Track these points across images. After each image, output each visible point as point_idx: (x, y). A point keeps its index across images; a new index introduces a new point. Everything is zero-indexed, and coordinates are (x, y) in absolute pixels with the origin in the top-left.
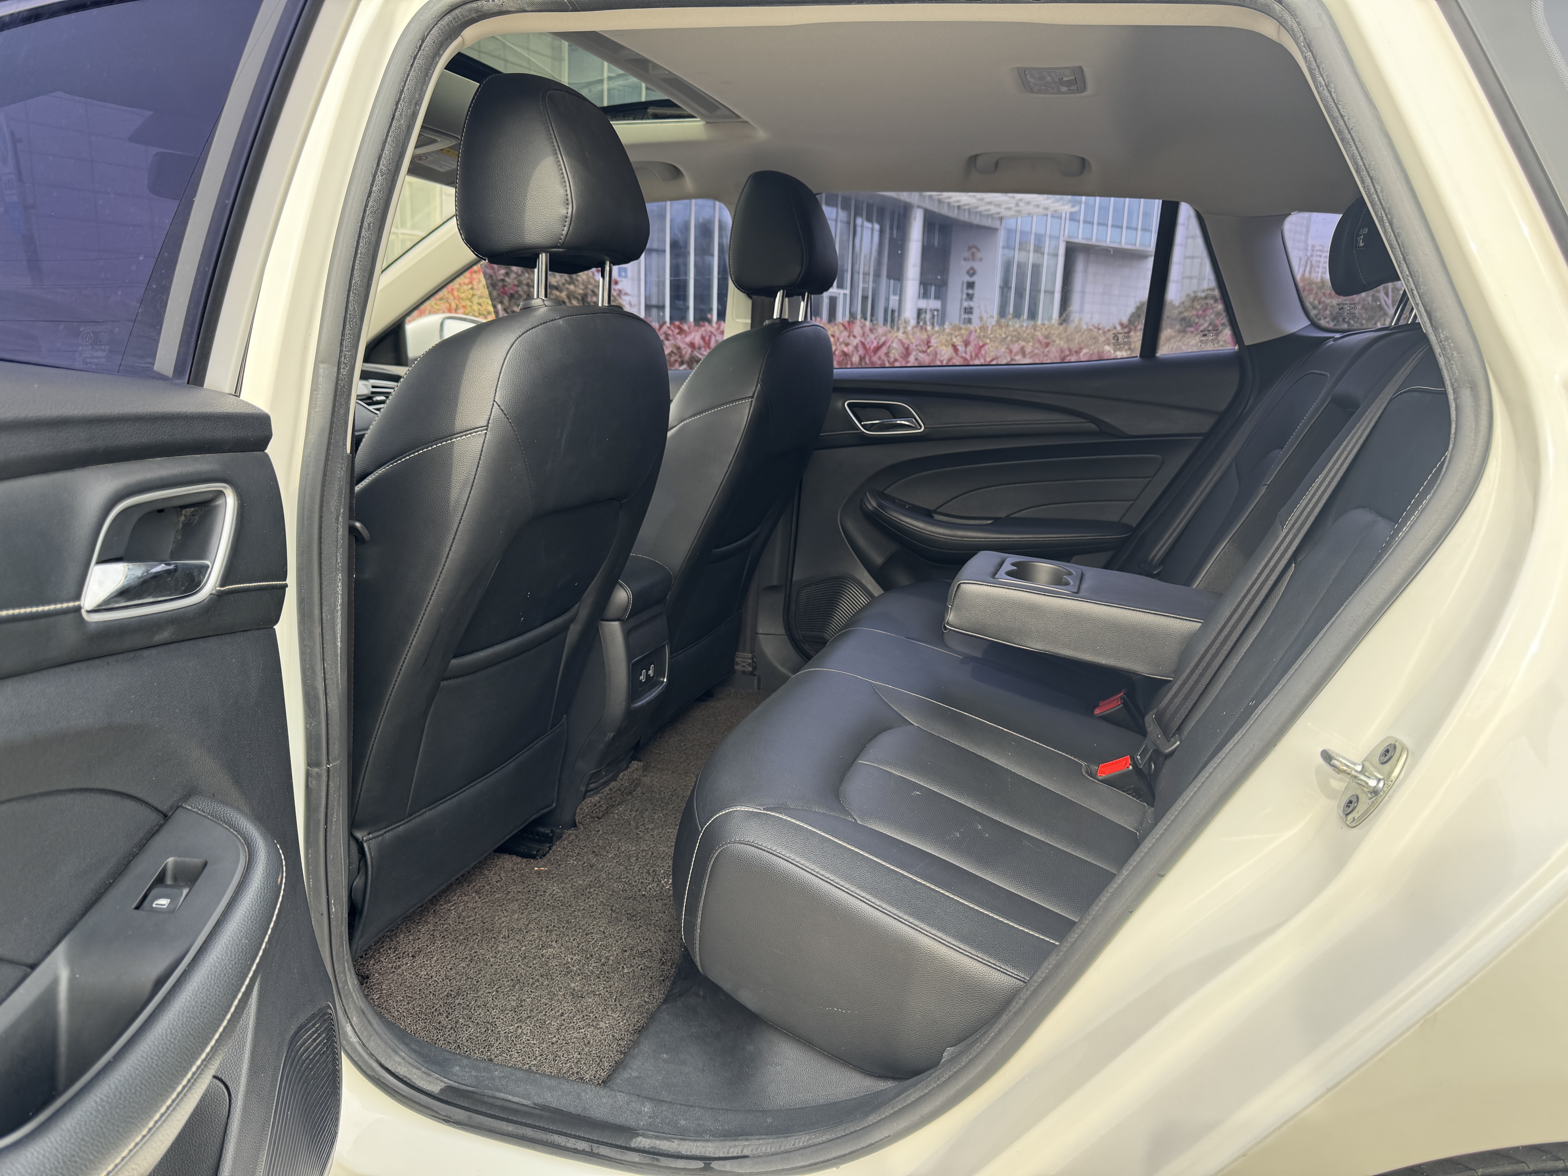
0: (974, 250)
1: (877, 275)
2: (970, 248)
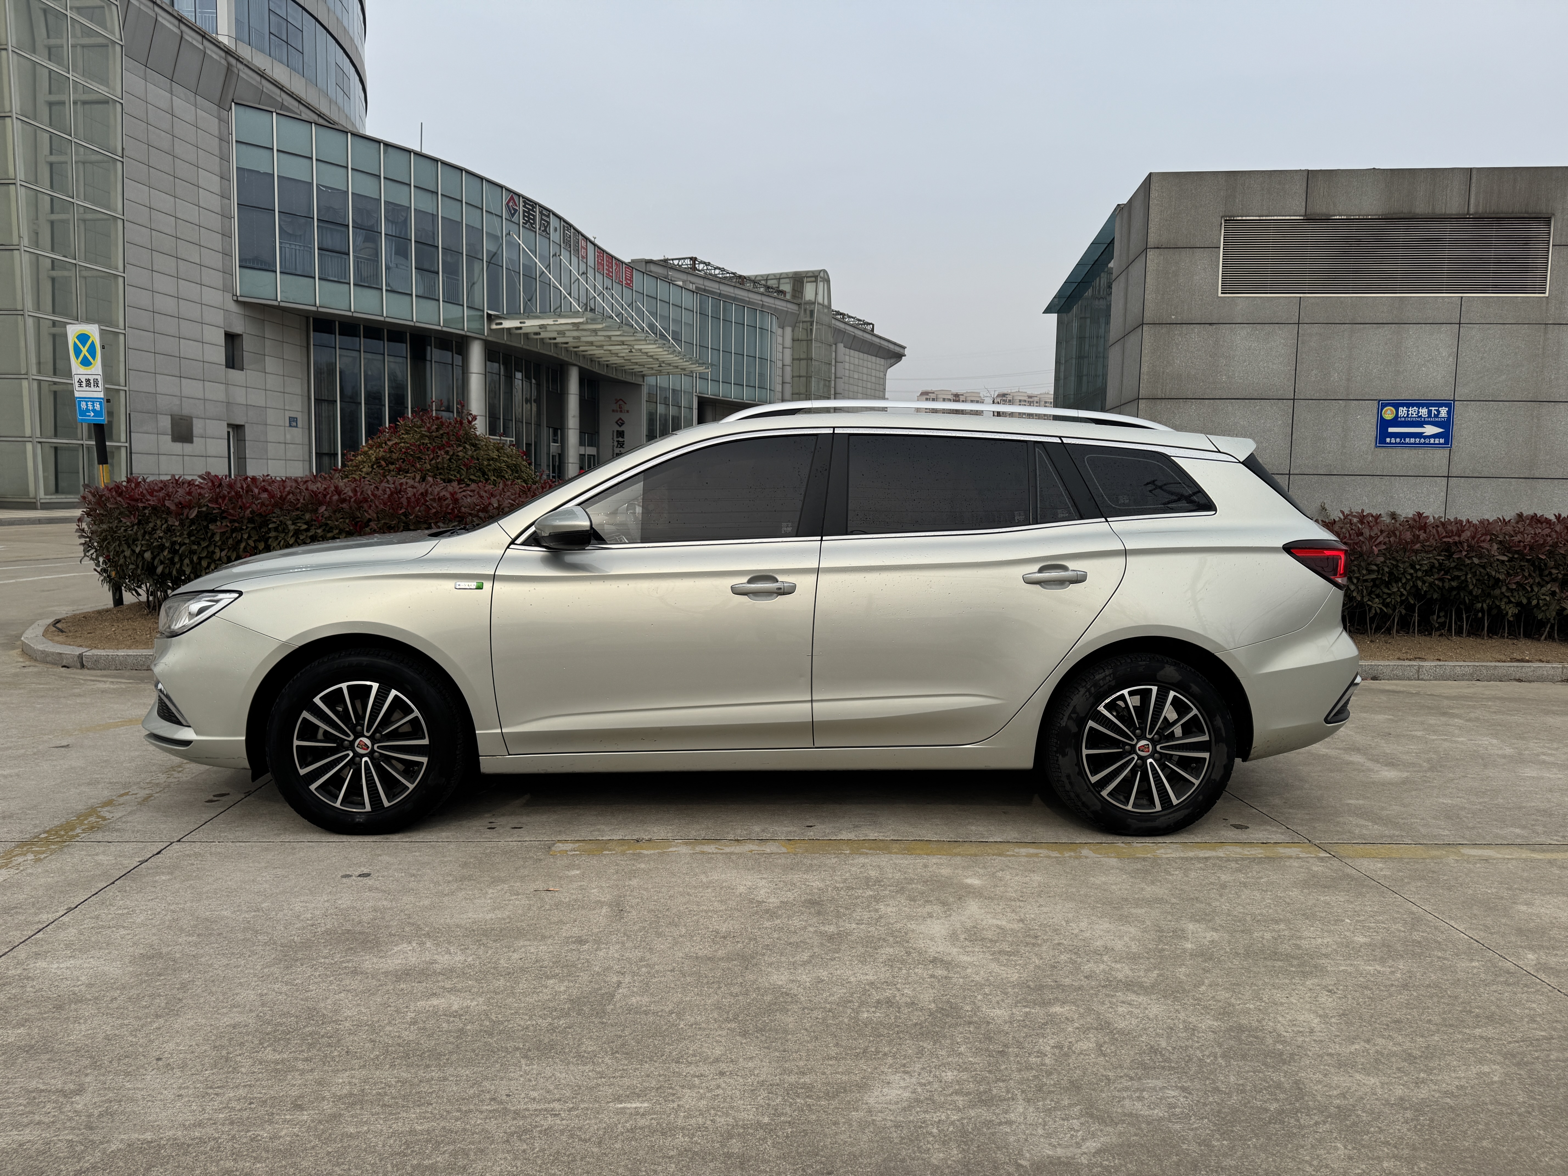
0: (621, 402)
1: (538, 425)
2: (617, 401)
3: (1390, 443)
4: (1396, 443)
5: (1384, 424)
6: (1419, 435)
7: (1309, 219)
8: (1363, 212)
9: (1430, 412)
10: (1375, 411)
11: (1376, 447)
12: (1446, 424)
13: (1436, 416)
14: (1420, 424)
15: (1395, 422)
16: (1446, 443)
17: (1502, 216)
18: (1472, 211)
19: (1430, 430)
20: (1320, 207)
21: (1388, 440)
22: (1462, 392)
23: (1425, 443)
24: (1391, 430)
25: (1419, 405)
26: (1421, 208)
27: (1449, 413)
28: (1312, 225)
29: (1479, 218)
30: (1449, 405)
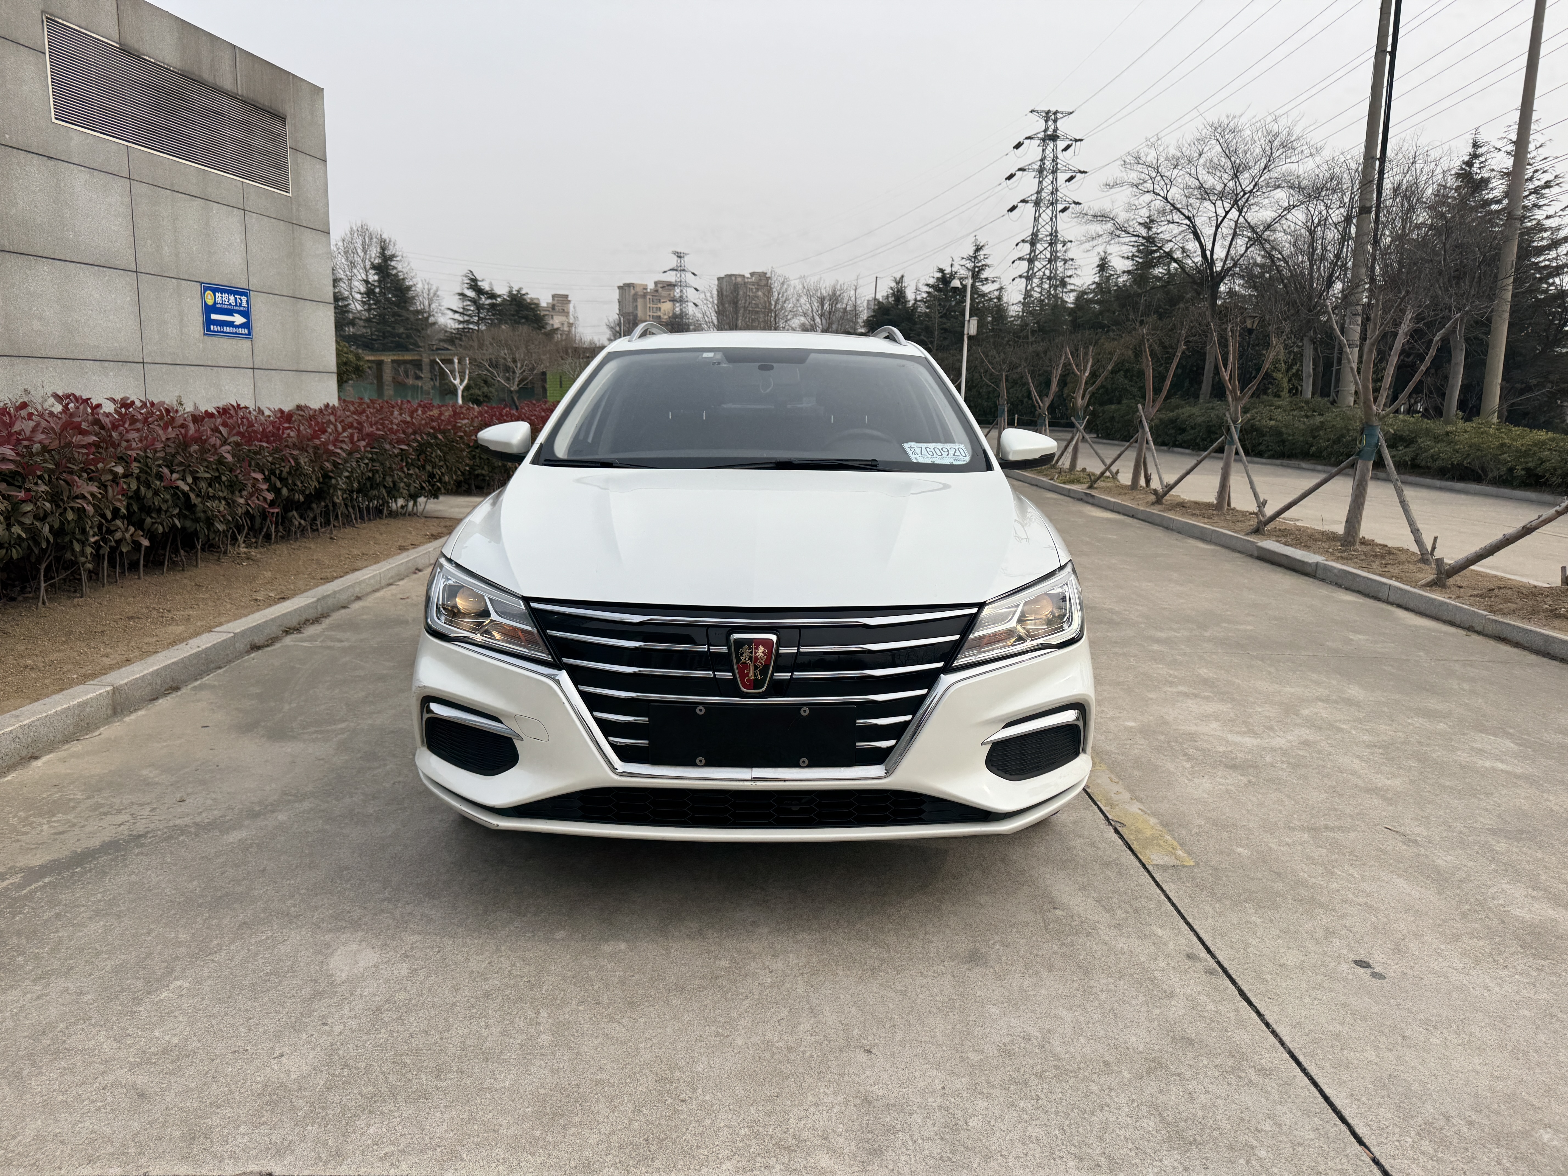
3: (214, 331)
4: (217, 332)
5: (209, 310)
6: (231, 324)
7: (125, 50)
8: (166, 61)
9: (236, 299)
10: (199, 294)
11: (205, 334)
12: (246, 314)
13: (241, 305)
14: (230, 312)
15: (213, 309)
16: (249, 334)
17: (258, 105)
18: (240, 93)
19: (238, 319)
20: (132, 42)
21: (212, 327)
22: (254, 283)
23: (236, 333)
24: (214, 317)
25: (230, 292)
26: (207, 76)
27: (247, 301)
28: (126, 59)
29: (244, 102)
30: (246, 294)
